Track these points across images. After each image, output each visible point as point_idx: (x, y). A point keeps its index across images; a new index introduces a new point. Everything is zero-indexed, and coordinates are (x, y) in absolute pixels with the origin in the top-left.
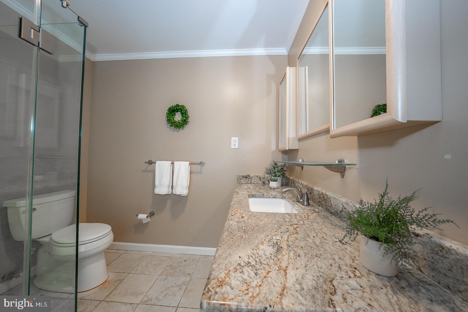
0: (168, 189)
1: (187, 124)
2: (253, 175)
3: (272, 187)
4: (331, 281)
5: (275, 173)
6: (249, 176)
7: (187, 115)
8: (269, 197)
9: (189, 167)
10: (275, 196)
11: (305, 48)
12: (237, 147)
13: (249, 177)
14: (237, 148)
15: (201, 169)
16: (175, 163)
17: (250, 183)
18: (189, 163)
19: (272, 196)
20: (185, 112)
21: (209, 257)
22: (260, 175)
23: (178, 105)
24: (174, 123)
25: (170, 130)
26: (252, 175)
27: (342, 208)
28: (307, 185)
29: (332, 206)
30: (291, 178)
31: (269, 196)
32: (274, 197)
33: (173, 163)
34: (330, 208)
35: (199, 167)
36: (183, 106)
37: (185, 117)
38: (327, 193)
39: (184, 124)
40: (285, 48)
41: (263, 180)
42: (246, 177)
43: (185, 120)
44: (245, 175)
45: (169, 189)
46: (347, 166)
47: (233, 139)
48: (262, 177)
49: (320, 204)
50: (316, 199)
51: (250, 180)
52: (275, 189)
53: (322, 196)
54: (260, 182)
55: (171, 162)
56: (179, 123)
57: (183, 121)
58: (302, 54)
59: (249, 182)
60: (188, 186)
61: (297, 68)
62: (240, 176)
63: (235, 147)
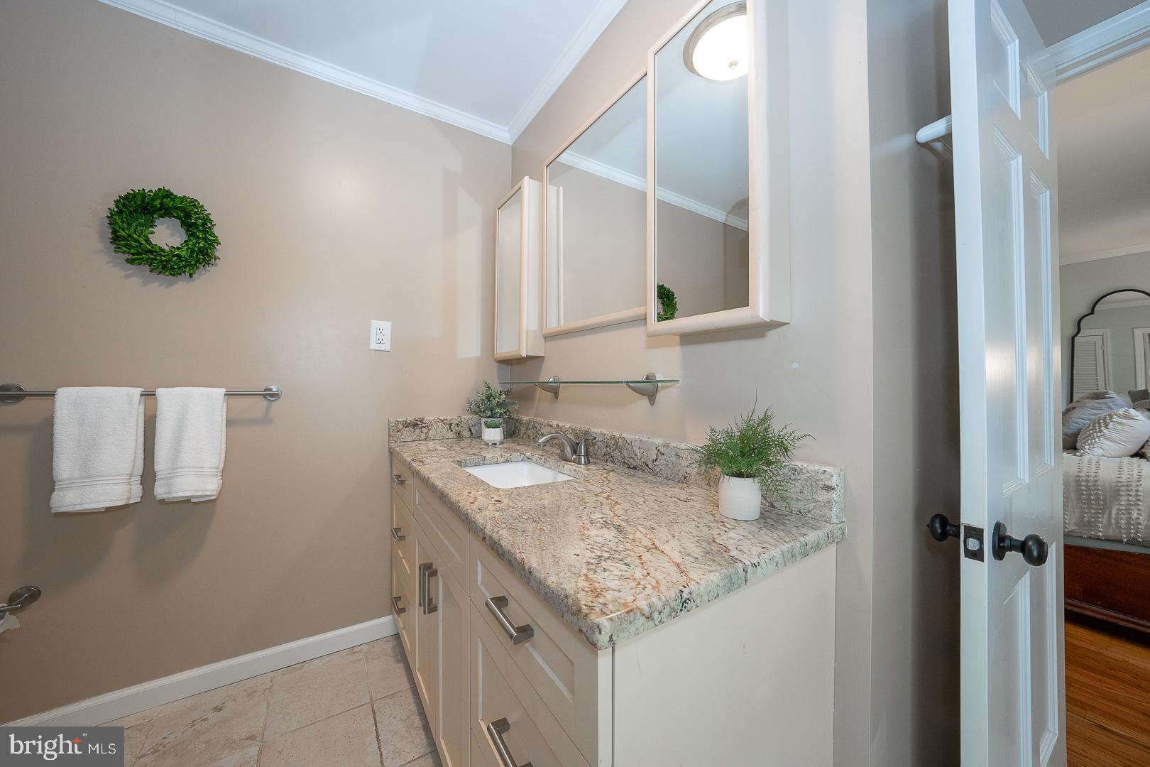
0: (127, 487)
1: (208, 264)
2: (432, 418)
3: (490, 441)
4: (714, 541)
5: (491, 410)
6: (422, 421)
7: (213, 235)
8: (497, 463)
9: (225, 405)
10: (509, 459)
11: (567, 151)
12: (386, 346)
13: (424, 425)
14: (386, 349)
15: (268, 409)
16: (161, 392)
17: (425, 439)
18: (223, 391)
19: (503, 460)
20: (204, 225)
21: (306, 666)
22: (449, 418)
23: (168, 194)
24: (151, 252)
25: (127, 277)
26: (429, 418)
27: (657, 454)
28: (573, 427)
29: (636, 455)
30: (525, 419)
31: (495, 460)
32: (507, 461)
33: (149, 395)
34: (631, 460)
35: (263, 403)
36: (194, 202)
37: (205, 239)
38: (624, 435)
39: (196, 262)
40: (507, 129)
41: (456, 428)
42: (415, 425)
43: (201, 251)
44: (410, 418)
45: (132, 487)
46: (660, 384)
47: (375, 324)
48: (455, 422)
49: (608, 457)
50: (599, 451)
51: (425, 430)
52: (495, 444)
53: (613, 442)
54: (451, 435)
55: (143, 390)
56: (174, 256)
57: (192, 251)
58: (557, 160)
59: (423, 436)
60: (221, 466)
61: (543, 186)
62: (397, 423)
63: (382, 347)
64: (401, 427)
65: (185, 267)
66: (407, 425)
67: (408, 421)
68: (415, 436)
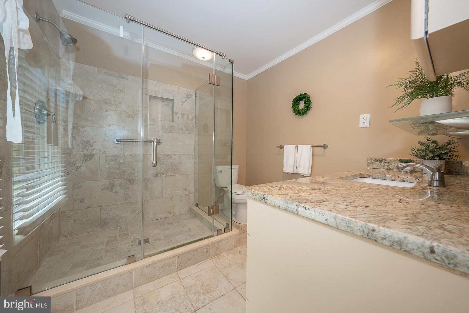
0: (293, 169)
1: (309, 110)
2: (391, 159)
9: (312, 149)
13: (386, 162)
14: (367, 126)
15: (324, 151)
16: (299, 146)
18: (311, 145)
20: (308, 99)
23: (301, 94)
24: (298, 111)
25: (295, 118)
35: (322, 149)
36: (306, 94)
43: (307, 107)
47: (362, 116)
55: (295, 146)
56: (302, 110)
57: (305, 108)
60: (310, 167)
62: (371, 160)
63: (365, 126)
64: (373, 161)
65: (304, 112)
66: (376, 161)
67: (377, 159)
68: (381, 166)
